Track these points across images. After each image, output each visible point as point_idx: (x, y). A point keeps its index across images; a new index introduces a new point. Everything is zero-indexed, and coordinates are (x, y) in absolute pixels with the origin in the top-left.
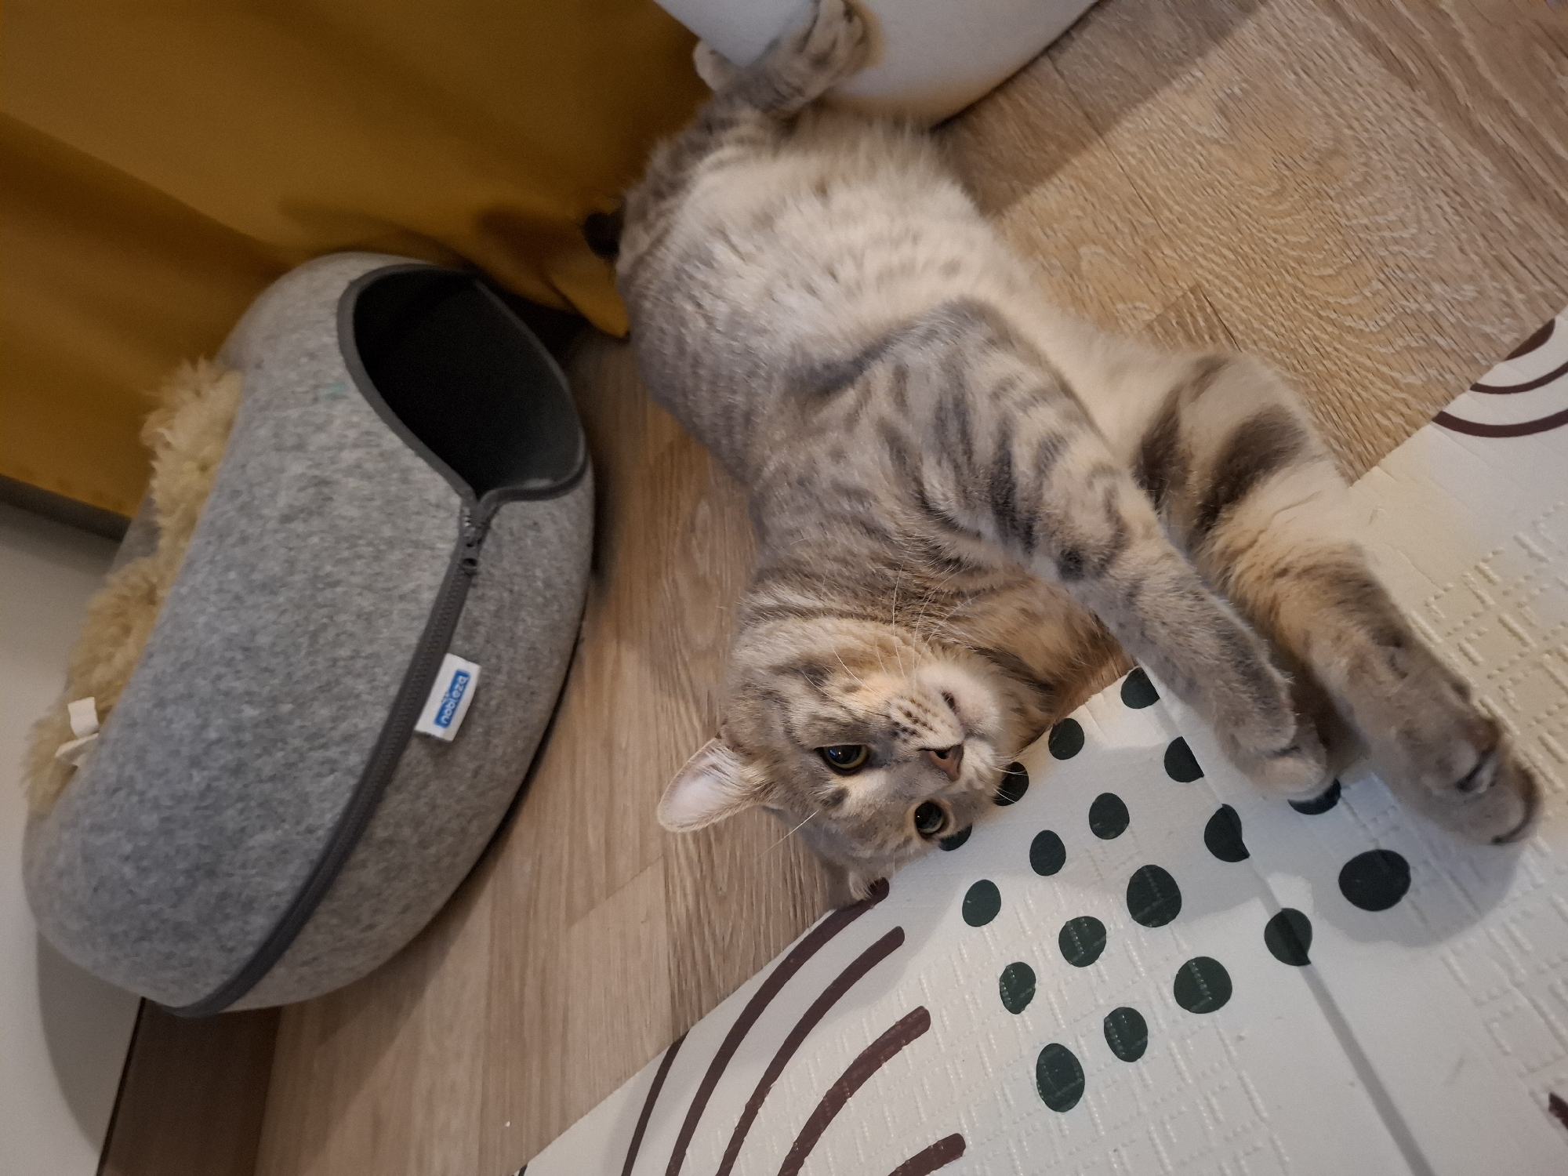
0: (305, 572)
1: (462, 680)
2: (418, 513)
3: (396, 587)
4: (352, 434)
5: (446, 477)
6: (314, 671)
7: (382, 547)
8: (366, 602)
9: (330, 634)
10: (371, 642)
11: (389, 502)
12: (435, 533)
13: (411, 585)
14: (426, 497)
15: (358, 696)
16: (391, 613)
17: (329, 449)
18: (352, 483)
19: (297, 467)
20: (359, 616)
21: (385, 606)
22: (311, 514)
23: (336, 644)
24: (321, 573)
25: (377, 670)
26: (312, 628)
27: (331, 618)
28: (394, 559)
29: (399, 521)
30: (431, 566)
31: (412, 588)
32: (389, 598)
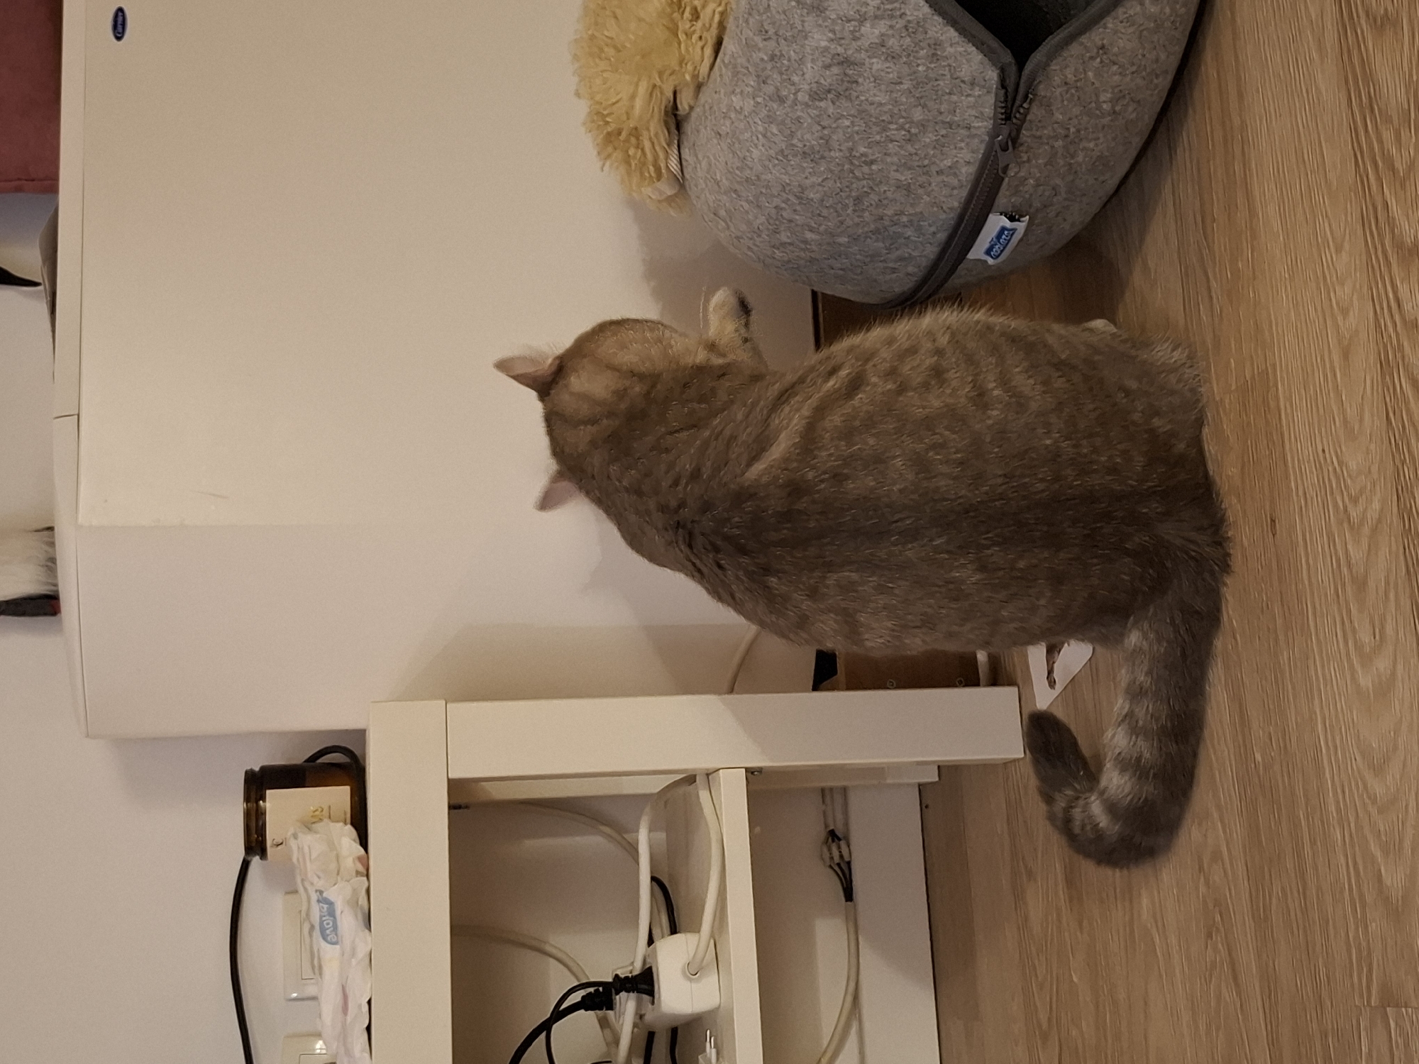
0: (841, 150)
1: (1007, 233)
2: (950, 94)
5: (980, 45)
7: (913, 130)
8: (905, 177)
9: (873, 198)
10: (913, 205)
11: (918, 85)
13: (948, 162)
14: (958, 74)
17: (849, 21)
18: (877, 64)
19: (819, 39)
20: (898, 187)
21: (922, 179)
22: (839, 95)
24: (854, 153)
28: (928, 140)
29: (931, 104)
30: (967, 144)
31: (949, 164)
32: (927, 173)
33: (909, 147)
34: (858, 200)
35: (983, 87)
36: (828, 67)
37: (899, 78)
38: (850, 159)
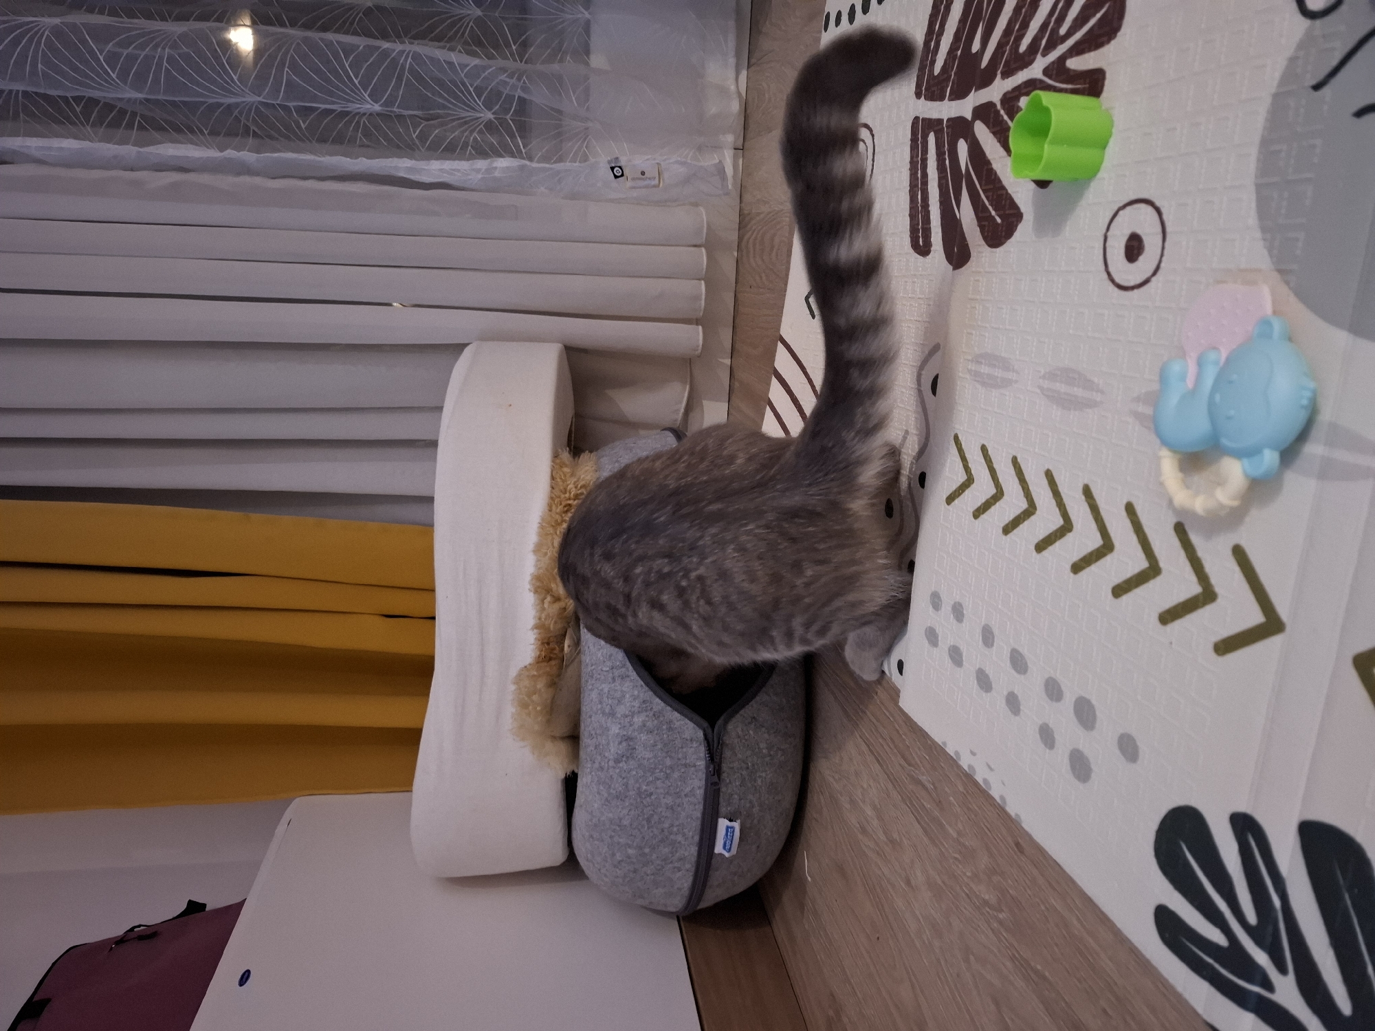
0: (634, 790)
1: (731, 830)
2: (682, 748)
3: (681, 791)
4: (636, 704)
5: (691, 720)
6: (654, 834)
7: (668, 772)
8: (669, 800)
9: (656, 818)
10: (677, 819)
11: (665, 745)
12: (693, 756)
13: (688, 789)
14: (684, 736)
15: (680, 843)
16: (683, 804)
17: (627, 717)
18: (643, 737)
19: (615, 729)
20: (667, 808)
21: (678, 801)
22: (628, 758)
23: (660, 821)
24: (641, 791)
25: (685, 830)
26: (646, 816)
27: (654, 810)
28: (676, 776)
29: (673, 755)
30: (696, 775)
31: (690, 789)
32: (679, 797)
33: (667, 782)
34: (648, 820)
35: (697, 741)
36: (620, 743)
37: (655, 743)
38: (639, 793)
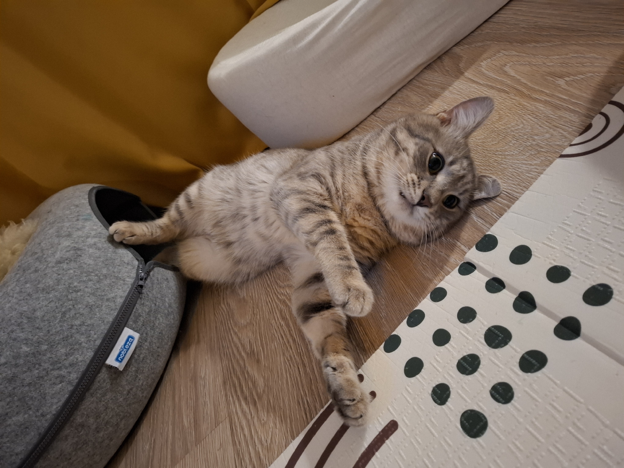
0: (65, 285)
1: (131, 340)
2: (119, 266)
3: (105, 295)
6: (61, 330)
7: (101, 277)
8: (91, 300)
9: (73, 312)
10: (91, 318)
11: (107, 260)
12: (126, 274)
13: (113, 295)
15: (80, 344)
16: (102, 306)
18: (91, 251)
19: (66, 243)
20: (86, 306)
21: (99, 303)
22: (71, 261)
23: (74, 318)
24: (71, 286)
25: (91, 332)
26: (63, 310)
27: (74, 305)
28: (106, 283)
29: (111, 268)
30: (122, 288)
31: (113, 296)
32: (102, 299)
33: (97, 285)
37: (100, 256)
